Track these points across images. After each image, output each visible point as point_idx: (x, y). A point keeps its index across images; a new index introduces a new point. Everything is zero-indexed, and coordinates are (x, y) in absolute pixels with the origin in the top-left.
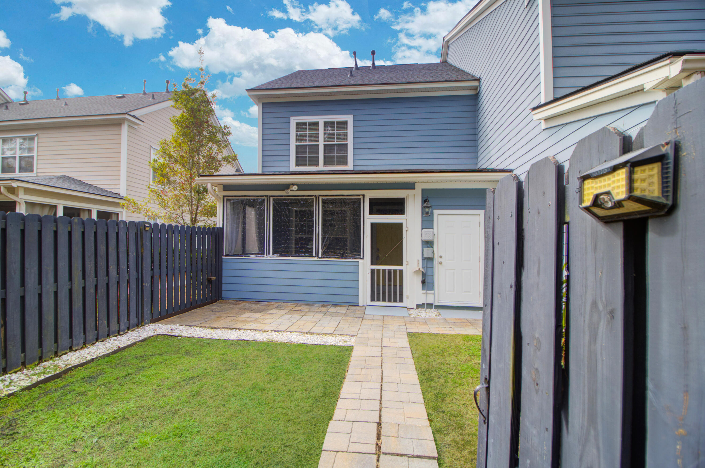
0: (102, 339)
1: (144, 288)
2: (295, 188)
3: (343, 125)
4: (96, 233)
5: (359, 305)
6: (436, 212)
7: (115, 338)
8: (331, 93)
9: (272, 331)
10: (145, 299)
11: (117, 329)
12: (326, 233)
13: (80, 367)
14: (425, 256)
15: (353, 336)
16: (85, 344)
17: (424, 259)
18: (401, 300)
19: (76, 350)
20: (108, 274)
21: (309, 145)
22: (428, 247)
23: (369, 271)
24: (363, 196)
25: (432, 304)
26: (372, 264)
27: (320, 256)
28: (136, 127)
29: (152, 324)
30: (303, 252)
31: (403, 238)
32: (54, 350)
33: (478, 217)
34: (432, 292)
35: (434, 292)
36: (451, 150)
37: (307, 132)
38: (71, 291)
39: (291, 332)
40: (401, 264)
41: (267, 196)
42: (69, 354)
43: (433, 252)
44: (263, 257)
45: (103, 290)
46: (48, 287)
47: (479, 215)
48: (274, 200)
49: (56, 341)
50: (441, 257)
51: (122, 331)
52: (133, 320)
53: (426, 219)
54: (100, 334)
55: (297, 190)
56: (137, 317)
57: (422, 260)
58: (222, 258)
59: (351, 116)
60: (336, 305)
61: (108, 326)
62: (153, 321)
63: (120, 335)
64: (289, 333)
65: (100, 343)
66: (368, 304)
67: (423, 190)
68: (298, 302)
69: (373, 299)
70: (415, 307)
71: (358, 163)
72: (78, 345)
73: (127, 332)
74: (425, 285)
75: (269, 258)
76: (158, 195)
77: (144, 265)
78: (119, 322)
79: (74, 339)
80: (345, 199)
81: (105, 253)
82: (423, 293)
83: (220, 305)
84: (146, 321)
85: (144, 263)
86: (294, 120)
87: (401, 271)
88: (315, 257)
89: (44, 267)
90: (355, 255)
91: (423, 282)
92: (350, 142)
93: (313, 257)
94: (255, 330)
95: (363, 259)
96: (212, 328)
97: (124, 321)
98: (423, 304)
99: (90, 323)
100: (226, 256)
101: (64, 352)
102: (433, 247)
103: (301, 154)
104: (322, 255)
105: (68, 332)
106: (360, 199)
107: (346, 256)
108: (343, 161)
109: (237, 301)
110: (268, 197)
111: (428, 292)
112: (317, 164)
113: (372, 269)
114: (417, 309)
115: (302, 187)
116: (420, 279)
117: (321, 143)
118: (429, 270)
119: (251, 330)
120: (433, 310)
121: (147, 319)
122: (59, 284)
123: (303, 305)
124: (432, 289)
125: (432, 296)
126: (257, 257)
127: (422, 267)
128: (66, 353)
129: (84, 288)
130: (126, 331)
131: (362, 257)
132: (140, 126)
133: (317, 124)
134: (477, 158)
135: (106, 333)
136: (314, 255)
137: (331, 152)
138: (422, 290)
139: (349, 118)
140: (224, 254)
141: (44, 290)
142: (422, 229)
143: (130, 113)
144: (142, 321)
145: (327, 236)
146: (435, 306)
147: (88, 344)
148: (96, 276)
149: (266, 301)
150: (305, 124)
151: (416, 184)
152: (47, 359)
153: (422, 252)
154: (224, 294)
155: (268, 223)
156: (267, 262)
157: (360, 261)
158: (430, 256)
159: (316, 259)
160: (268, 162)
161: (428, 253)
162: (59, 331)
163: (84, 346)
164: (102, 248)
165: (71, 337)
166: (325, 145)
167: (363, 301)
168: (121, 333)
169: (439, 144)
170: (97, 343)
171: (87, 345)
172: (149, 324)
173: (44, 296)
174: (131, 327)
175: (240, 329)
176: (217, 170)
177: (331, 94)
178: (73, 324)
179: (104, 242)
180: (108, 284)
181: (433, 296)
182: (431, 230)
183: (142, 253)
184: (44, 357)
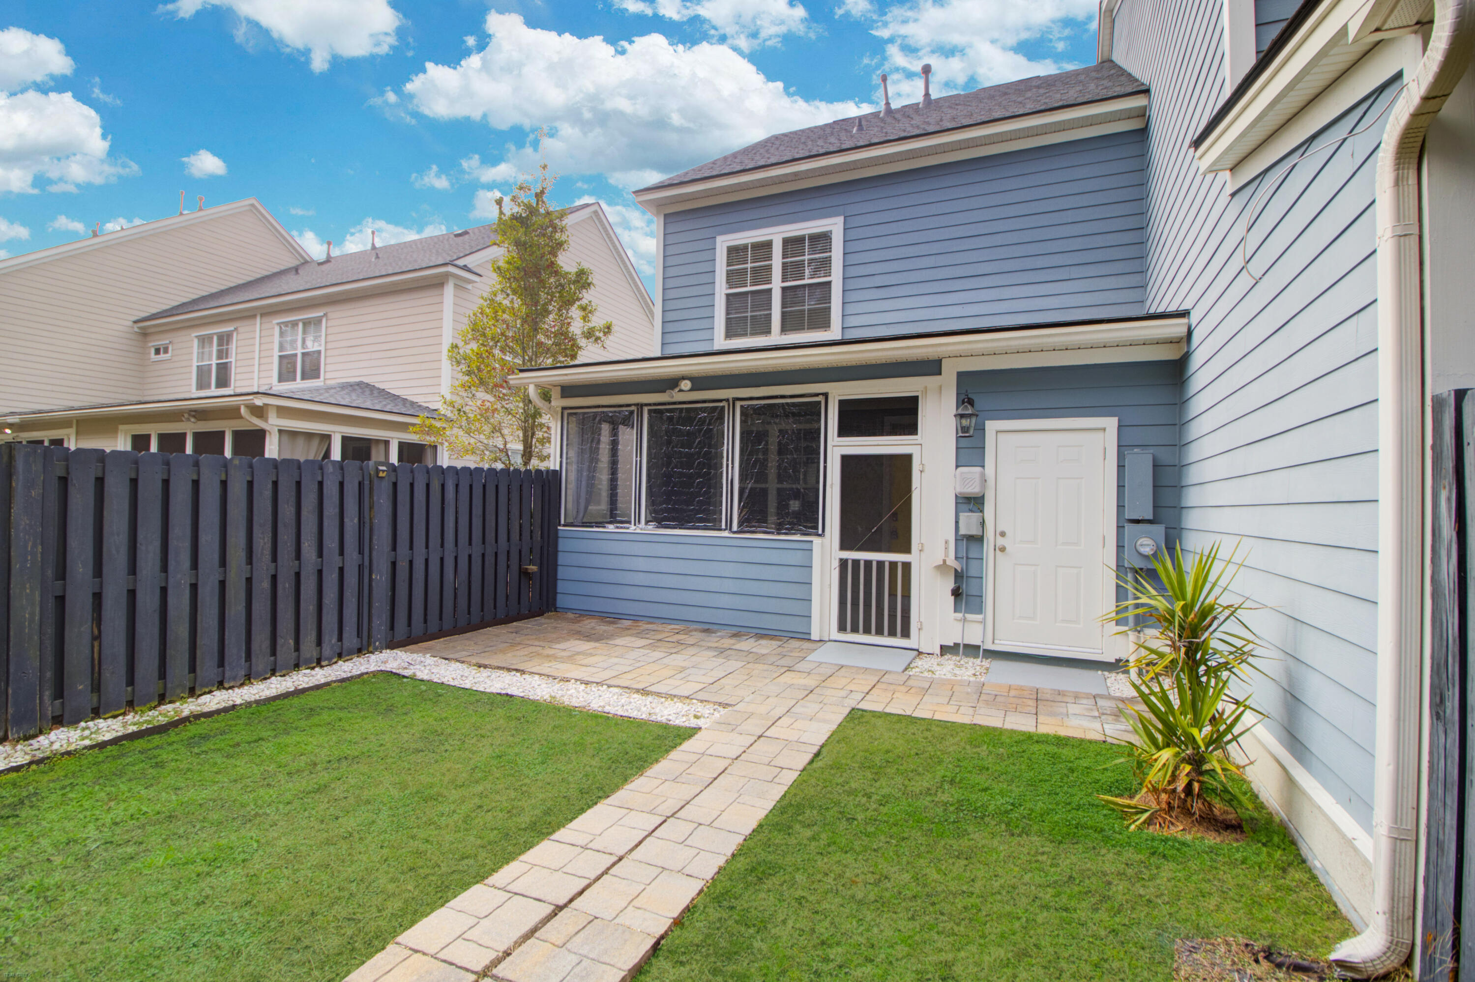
0: (284, 672)
1: (374, 584)
2: (686, 385)
3: (822, 240)
4: (275, 484)
5: (813, 638)
6: (992, 426)
7: (308, 671)
8: (796, 174)
9: (576, 680)
10: (376, 604)
11: (315, 655)
12: (746, 479)
13: (205, 717)
14: (963, 531)
15: (725, 705)
16: (249, 679)
17: (959, 538)
18: (906, 634)
19: (231, 688)
20: (298, 556)
21: (753, 292)
22: (971, 511)
23: (836, 564)
24: (826, 395)
25: (978, 647)
26: (843, 547)
27: (735, 527)
28: (469, 287)
29: (388, 651)
30: (701, 520)
31: (914, 487)
32: (188, 685)
33: (1100, 435)
34: (979, 617)
35: (984, 619)
36: (1075, 272)
37: (749, 265)
38: (223, 584)
39: (609, 686)
40: (907, 550)
41: (637, 405)
42: (214, 693)
43: (983, 523)
44: (628, 528)
45: (287, 585)
46: (179, 576)
47: (1104, 429)
48: (650, 411)
49: (193, 669)
50: (1003, 534)
51: (326, 660)
52: (351, 639)
53: (964, 443)
54: (279, 662)
55: (691, 390)
56: (359, 634)
57: (956, 540)
58: (557, 530)
59: (840, 220)
60: (762, 634)
61: (297, 649)
62: (392, 645)
63: (322, 667)
64: (605, 687)
65: (279, 678)
66: (832, 638)
67: (960, 375)
68: (688, 624)
69: (842, 628)
70: (937, 651)
71: (853, 321)
72: (234, 679)
73: (336, 662)
74: (962, 600)
75: (638, 531)
76: (459, 410)
77: (375, 542)
78: (319, 643)
79: (227, 668)
80: (787, 404)
81: (294, 518)
82: (956, 620)
83: (547, 621)
84: (377, 643)
85: (375, 537)
86: (723, 242)
87: (907, 566)
88: (725, 530)
89: (173, 543)
90: (805, 527)
91: (956, 593)
92: (836, 277)
93: (720, 530)
94: (548, 676)
95: (822, 535)
96: (480, 667)
97: (330, 641)
98: (957, 645)
99: (261, 640)
100: (564, 526)
101: (207, 690)
102: (982, 511)
103: (736, 313)
104: (739, 527)
105: (216, 654)
106: (819, 403)
107: (786, 529)
108: (821, 320)
109: (581, 615)
110: (640, 406)
111: (969, 616)
112: (767, 331)
113: (841, 560)
114: (942, 655)
115: (700, 382)
116: (950, 584)
117: (777, 284)
118: (974, 564)
119: (541, 675)
120: (978, 661)
121: (378, 640)
122: (200, 571)
123: (696, 630)
124: (980, 610)
125: (979, 628)
126: (617, 528)
127: (956, 558)
128: (210, 692)
129: (249, 580)
130: (335, 660)
131: (820, 532)
132: (475, 285)
133: (768, 245)
134: (1144, 287)
135: (292, 662)
136: (723, 527)
137: (794, 303)
138: (955, 611)
139: (834, 225)
140: (562, 522)
141: (171, 581)
142: (957, 467)
143: (457, 262)
144: (369, 645)
145: (750, 486)
146: (985, 650)
147: (255, 679)
148: (274, 559)
149: (632, 618)
150: (745, 248)
151: (943, 360)
152: (173, 699)
153: (957, 522)
154: (561, 601)
155: (638, 459)
156: (637, 539)
157: (816, 540)
158: (975, 531)
159: (726, 534)
160: (675, 334)
161: (969, 523)
162: (199, 653)
163: (247, 682)
164: (287, 511)
165: (221, 663)
166: (784, 289)
167: (821, 630)
168: (323, 663)
169: (1040, 262)
170: (273, 678)
171: (252, 680)
172: (384, 651)
173: (170, 591)
174: (344, 653)
175: (523, 672)
176: (574, 357)
177: (796, 176)
178: (227, 642)
179: (293, 500)
180: (298, 575)
181: (981, 626)
182: (979, 469)
183: (371, 519)
184: (167, 695)
